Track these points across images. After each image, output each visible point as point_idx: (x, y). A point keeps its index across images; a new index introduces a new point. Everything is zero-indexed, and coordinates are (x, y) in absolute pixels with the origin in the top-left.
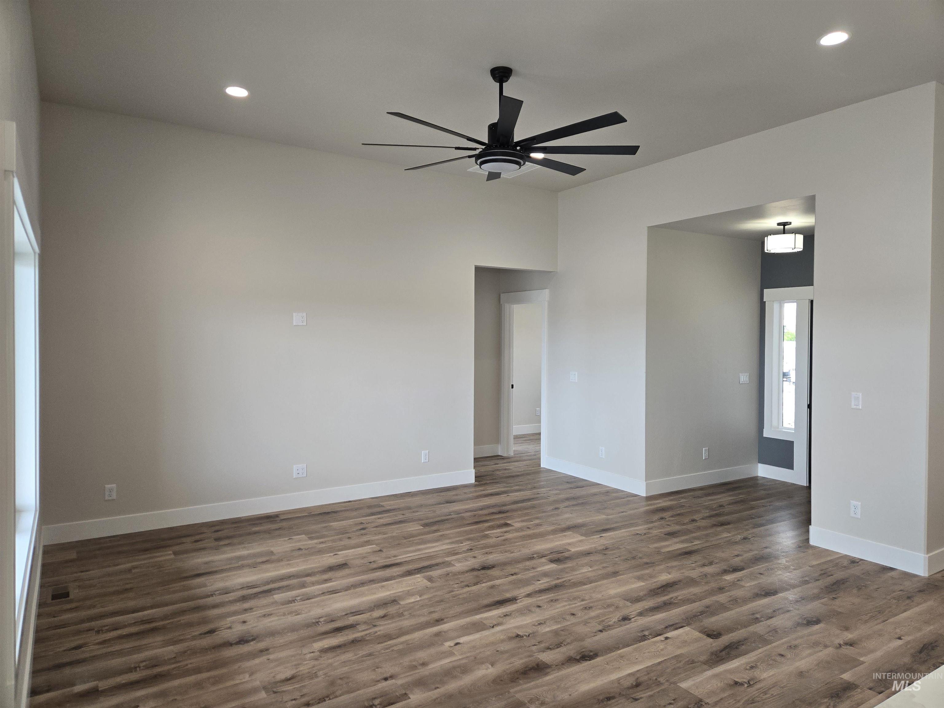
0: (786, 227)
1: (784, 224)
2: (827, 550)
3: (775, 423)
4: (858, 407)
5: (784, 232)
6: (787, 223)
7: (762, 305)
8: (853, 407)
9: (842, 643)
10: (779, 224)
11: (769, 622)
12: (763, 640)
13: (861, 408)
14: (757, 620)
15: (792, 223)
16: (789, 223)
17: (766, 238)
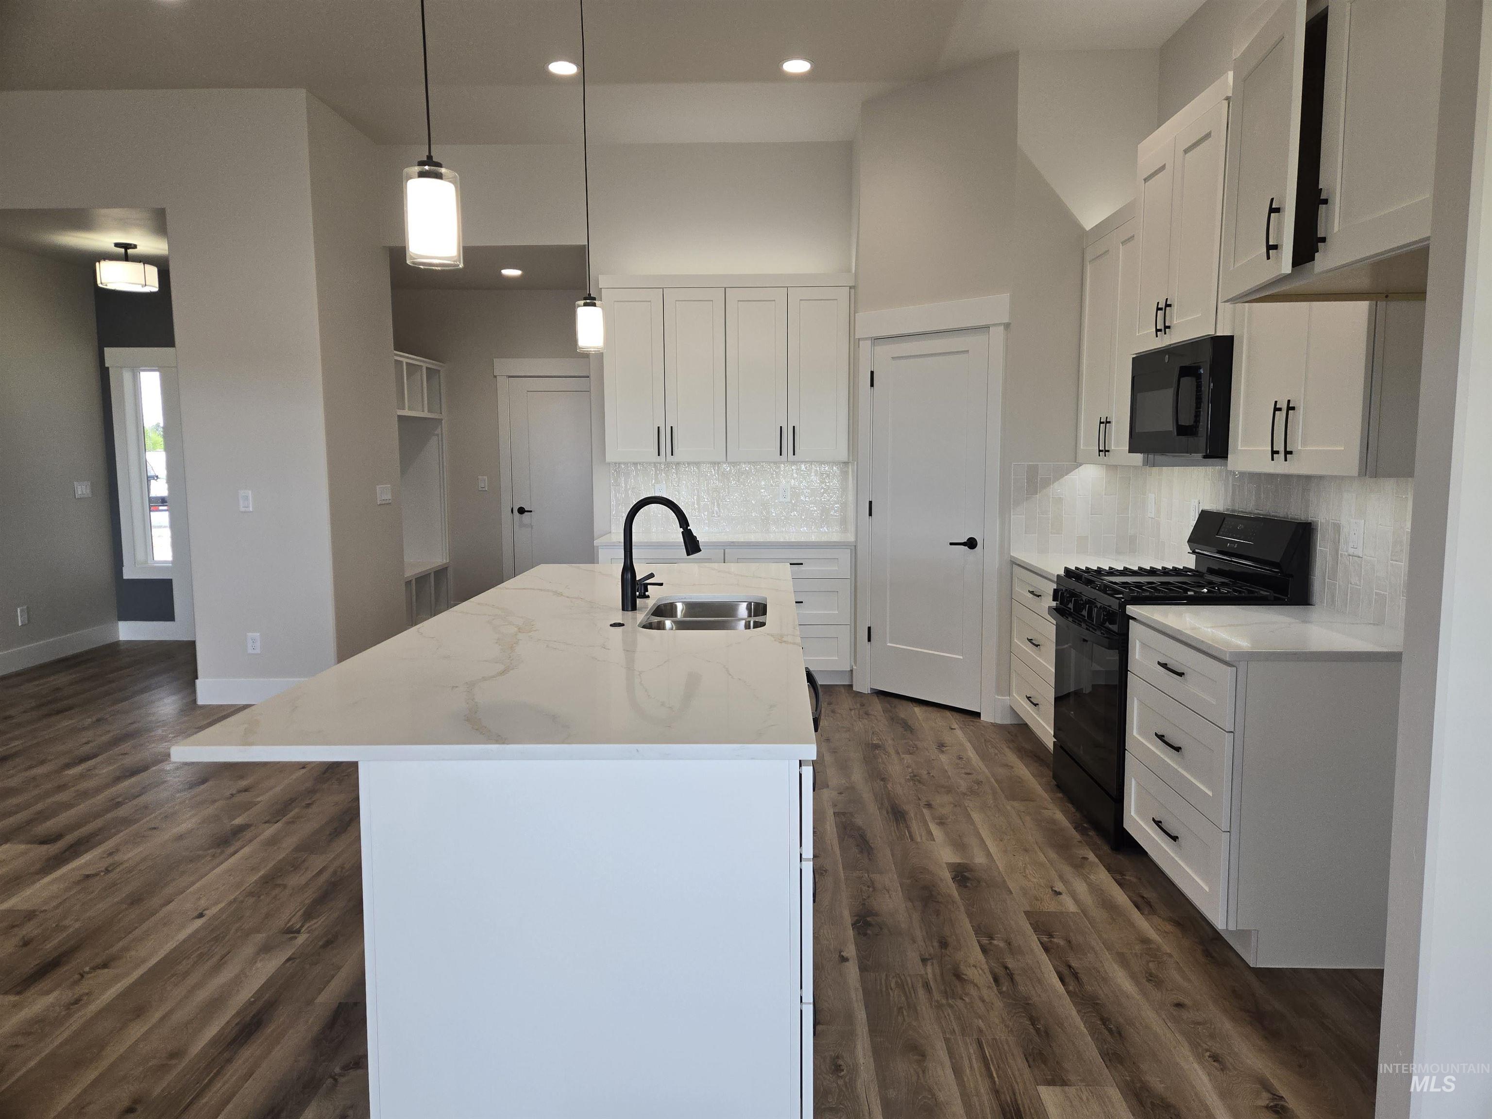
0: (130, 251)
1: (126, 246)
2: (221, 705)
3: (140, 556)
4: (247, 510)
5: (126, 258)
6: (130, 245)
7: (104, 374)
8: (243, 509)
9: (234, 792)
10: (117, 245)
11: (135, 802)
12: (126, 822)
13: (251, 510)
14: (118, 805)
15: (138, 247)
16: (133, 246)
17: (97, 264)
